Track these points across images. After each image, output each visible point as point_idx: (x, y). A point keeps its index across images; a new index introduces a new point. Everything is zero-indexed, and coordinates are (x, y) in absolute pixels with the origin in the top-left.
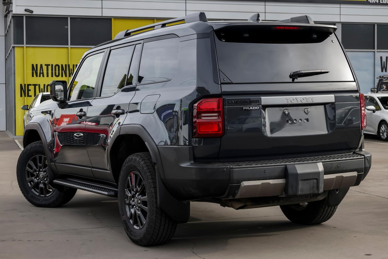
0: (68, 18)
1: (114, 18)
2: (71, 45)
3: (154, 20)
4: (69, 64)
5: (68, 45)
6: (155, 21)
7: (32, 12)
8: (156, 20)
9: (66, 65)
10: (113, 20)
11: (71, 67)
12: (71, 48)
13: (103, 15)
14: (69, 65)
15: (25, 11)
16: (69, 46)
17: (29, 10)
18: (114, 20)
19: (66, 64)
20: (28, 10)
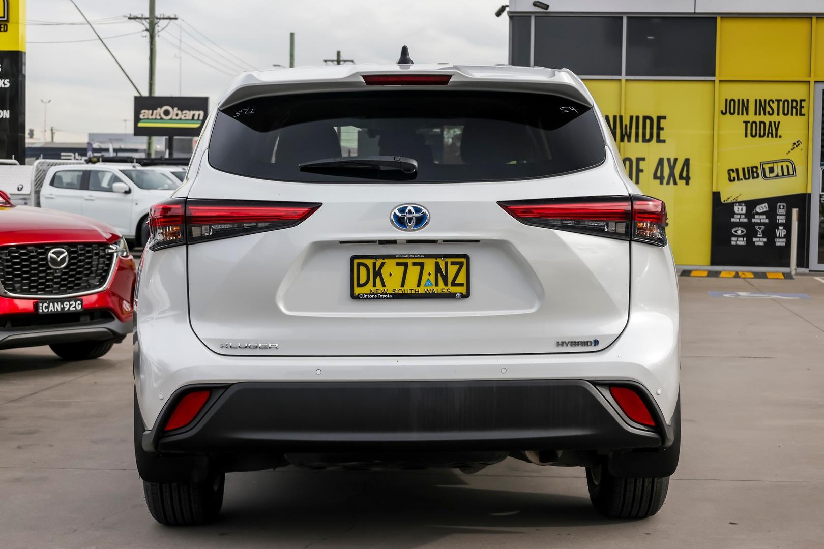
0: (622, 17)
1: (722, 16)
2: (627, 74)
3: (812, 18)
4: (623, 114)
5: (620, 74)
6: (814, 20)
7: (547, 7)
8: (817, 18)
9: (615, 117)
10: (719, 20)
11: (626, 121)
12: (626, 80)
13: (696, 11)
14: (621, 117)
15: (533, 6)
16: (623, 77)
17: (541, 3)
18: (721, 20)
19: (615, 114)
20: (538, 4)
